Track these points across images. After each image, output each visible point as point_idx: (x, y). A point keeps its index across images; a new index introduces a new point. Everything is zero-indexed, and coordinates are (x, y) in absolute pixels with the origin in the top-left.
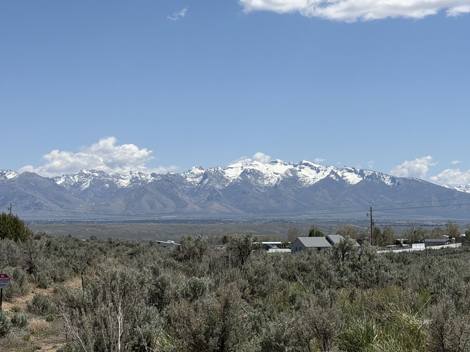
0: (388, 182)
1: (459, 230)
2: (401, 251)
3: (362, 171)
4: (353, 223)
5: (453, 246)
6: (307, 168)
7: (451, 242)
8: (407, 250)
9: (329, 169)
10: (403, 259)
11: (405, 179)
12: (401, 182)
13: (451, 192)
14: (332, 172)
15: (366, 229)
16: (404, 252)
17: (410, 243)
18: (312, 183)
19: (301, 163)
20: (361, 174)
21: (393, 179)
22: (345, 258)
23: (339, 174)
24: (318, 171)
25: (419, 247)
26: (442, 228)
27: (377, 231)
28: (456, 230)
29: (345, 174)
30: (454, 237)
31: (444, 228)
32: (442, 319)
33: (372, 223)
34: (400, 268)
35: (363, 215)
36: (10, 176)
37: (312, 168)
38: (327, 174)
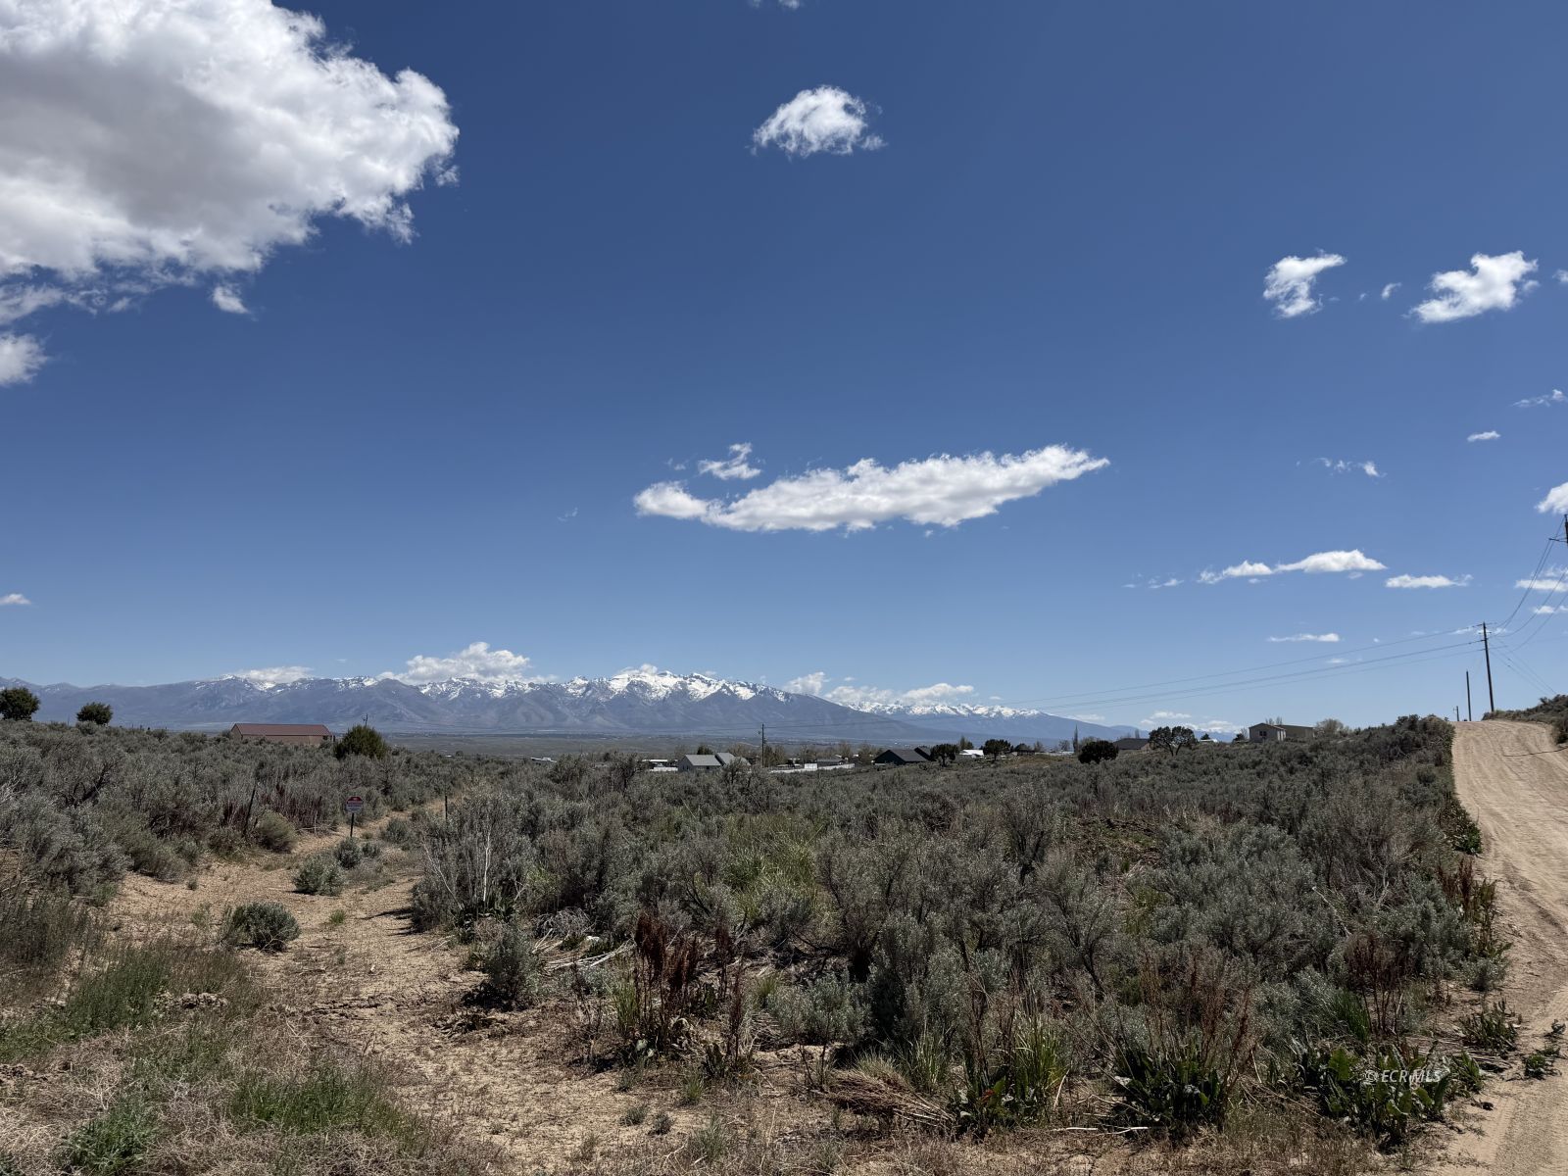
0: (781, 698)
1: (852, 750)
2: (793, 771)
3: (754, 685)
4: (745, 741)
5: (846, 766)
6: (698, 681)
7: (844, 762)
8: (799, 770)
9: (721, 683)
10: (794, 782)
11: (798, 696)
12: (795, 698)
13: (845, 710)
14: (724, 686)
15: (758, 747)
16: (796, 773)
17: (802, 763)
18: (702, 697)
19: (691, 676)
20: (754, 689)
21: (787, 695)
22: (735, 781)
23: (731, 688)
24: (709, 685)
25: (811, 767)
26: (835, 747)
27: (769, 750)
28: (849, 750)
29: (737, 689)
30: (846, 757)
31: (837, 748)
32: (830, 852)
33: (764, 742)
34: (791, 791)
35: (754, 732)
36: (368, 683)
37: (703, 681)
38: (718, 688)
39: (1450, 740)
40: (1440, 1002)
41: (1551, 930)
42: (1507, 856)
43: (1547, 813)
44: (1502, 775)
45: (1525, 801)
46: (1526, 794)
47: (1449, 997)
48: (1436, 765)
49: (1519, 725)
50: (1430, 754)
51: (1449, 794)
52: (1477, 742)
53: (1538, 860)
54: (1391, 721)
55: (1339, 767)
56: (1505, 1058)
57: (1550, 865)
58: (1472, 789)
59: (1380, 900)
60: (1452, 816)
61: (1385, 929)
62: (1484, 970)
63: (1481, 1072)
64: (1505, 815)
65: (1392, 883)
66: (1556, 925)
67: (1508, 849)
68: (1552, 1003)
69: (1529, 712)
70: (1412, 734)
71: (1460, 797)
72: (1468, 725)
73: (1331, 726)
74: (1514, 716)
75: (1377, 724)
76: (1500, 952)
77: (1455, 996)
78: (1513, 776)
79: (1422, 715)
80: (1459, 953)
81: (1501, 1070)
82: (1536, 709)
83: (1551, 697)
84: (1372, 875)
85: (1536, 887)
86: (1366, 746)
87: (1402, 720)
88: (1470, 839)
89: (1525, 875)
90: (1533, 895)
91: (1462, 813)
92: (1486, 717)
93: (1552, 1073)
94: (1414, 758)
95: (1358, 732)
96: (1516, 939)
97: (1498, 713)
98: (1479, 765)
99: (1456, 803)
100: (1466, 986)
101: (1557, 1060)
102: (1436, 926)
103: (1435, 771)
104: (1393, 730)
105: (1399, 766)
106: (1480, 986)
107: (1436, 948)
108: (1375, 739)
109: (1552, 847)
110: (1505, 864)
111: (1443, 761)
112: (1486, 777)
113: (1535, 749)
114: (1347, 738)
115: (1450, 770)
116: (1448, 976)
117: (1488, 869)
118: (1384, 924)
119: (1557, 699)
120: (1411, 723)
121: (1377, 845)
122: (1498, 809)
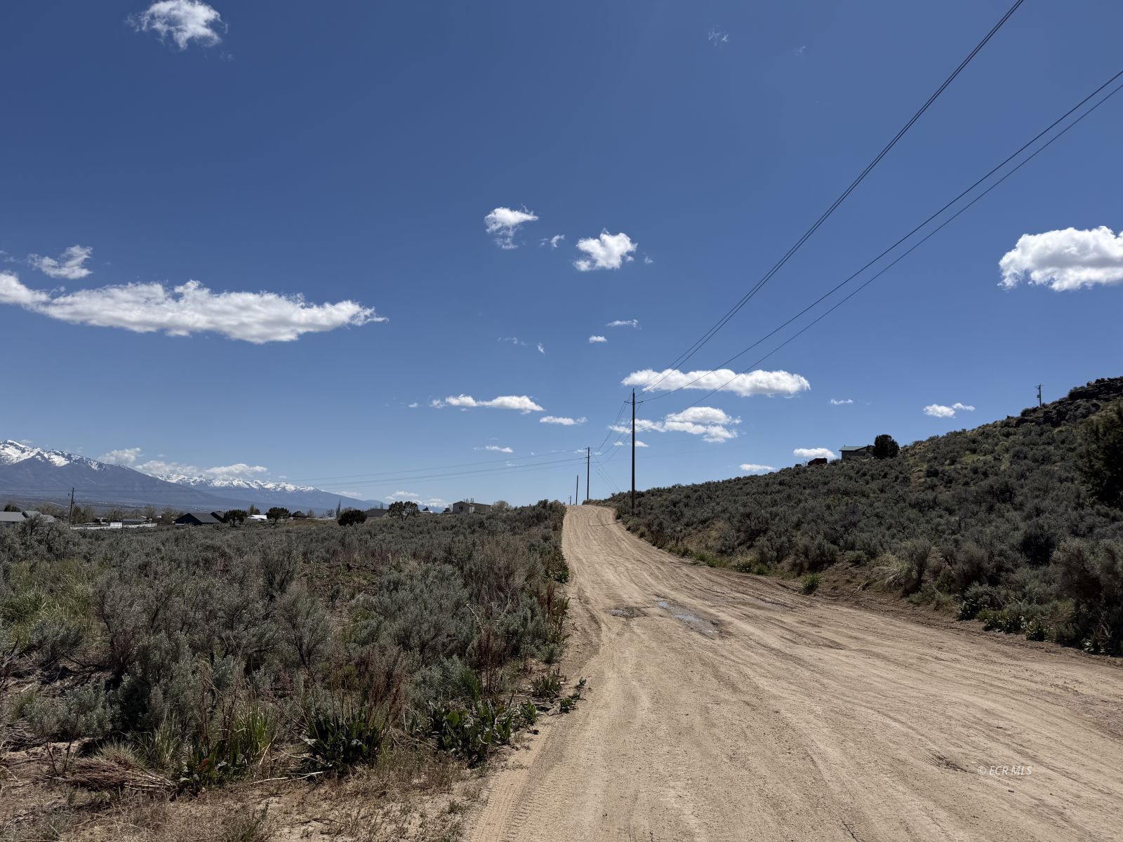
0: (94, 467)
1: (156, 513)
2: (99, 528)
3: (69, 455)
4: (54, 501)
5: (149, 525)
6: (11, 447)
7: (147, 522)
8: (105, 528)
9: (36, 451)
10: (97, 537)
11: (111, 466)
12: (108, 468)
13: (154, 480)
14: (39, 454)
15: (66, 508)
16: (101, 530)
17: (108, 521)
18: (15, 461)
19: (6, 442)
20: (69, 457)
21: (100, 465)
22: (33, 533)
23: (46, 455)
24: (23, 451)
25: (118, 525)
26: (141, 509)
27: (78, 510)
28: (154, 512)
29: (52, 457)
30: (151, 518)
31: (143, 510)
32: (105, 589)
33: (73, 502)
34: (91, 543)
35: (64, 495)
37: (17, 447)
38: (32, 454)
39: (563, 515)
40: (526, 671)
41: (595, 626)
42: (581, 584)
43: (605, 559)
44: (586, 538)
45: (596, 552)
46: (596, 548)
47: (531, 668)
48: (554, 530)
49: (599, 508)
50: (551, 523)
51: (557, 548)
52: (577, 517)
53: (596, 586)
54: (534, 503)
55: (499, 529)
56: (552, 702)
57: (601, 589)
58: (570, 545)
59: (505, 611)
60: (557, 560)
61: (502, 628)
62: (552, 651)
63: (537, 712)
64: (584, 560)
65: (513, 600)
66: (597, 623)
67: (582, 580)
68: (584, 668)
69: (606, 501)
70: (543, 511)
71: (563, 549)
72: (575, 508)
73: (502, 504)
74: (598, 503)
75: (526, 505)
76: (563, 640)
77: (535, 668)
78: (592, 538)
79: (551, 500)
80: (541, 641)
81: (548, 710)
82: (609, 500)
83: (617, 493)
84: (502, 596)
85: (592, 601)
86: (518, 517)
87: (540, 503)
88: (562, 574)
89: (588, 595)
90: (589, 607)
91: (562, 559)
92: (584, 503)
93: (574, 709)
94: (542, 526)
95: (516, 509)
96: (575, 632)
97: (590, 500)
98: (576, 531)
99: (560, 553)
100: (542, 661)
101: (578, 701)
102: (530, 626)
103: (552, 534)
104: (534, 508)
105: (534, 530)
106: (549, 661)
107: (528, 639)
108: (524, 514)
109: (604, 578)
110: (579, 589)
111: (557, 528)
112: (578, 538)
113: (605, 522)
114: (509, 513)
115: (560, 534)
116: (533, 656)
117: (569, 592)
118: (502, 625)
119: (620, 494)
120: (544, 504)
121: (507, 577)
122: (581, 557)
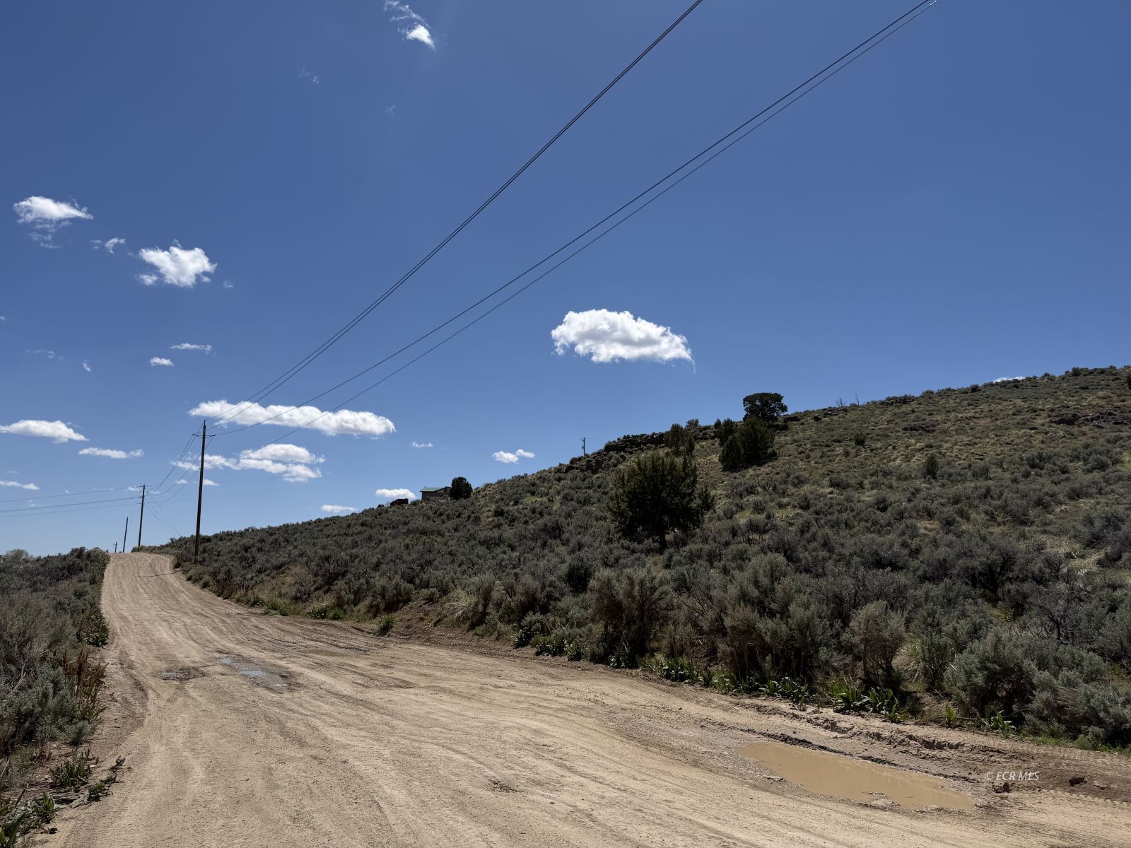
39: (105, 565)
40: (43, 758)
41: (139, 694)
42: (124, 646)
43: (158, 615)
44: (135, 591)
45: (146, 607)
46: (147, 603)
47: (50, 754)
48: (91, 584)
49: (154, 556)
50: (88, 576)
51: (95, 607)
52: (124, 567)
53: (144, 647)
54: (66, 551)
55: (13, 586)
56: (77, 791)
57: (150, 650)
58: (113, 601)
59: (17, 687)
60: (93, 620)
61: (10, 710)
62: (81, 730)
63: (56, 806)
64: (130, 618)
65: (28, 673)
66: (142, 690)
67: (126, 641)
68: (123, 744)
69: (162, 547)
70: (78, 561)
71: (102, 607)
72: (122, 555)
73: (19, 554)
74: (152, 550)
75: (54, 553)
76: (97, 715)
77: (55, 753)
78: (142, 590)
79: (89, 547)
80: (66, 719)
81: (72, 801)
82: (167, 546)
83: (177, 538)
84: (13, 668)
85: (138, 665)
86: (41, 569)
87: (74, 551)
88: (101, 636)
89: (133, 658)
90: (134, 672)
91: (100, 617)
92: (134, 550)
93: (107, 795)
94: (75, 579)
95: (39, 559)
96: (112, 703)
97: (142, 547)
98: (121, 583)
99: (98, 611)
100: (66, 743)
101: (113, 785)
102: (52, 702)
103: (88, 588)
104: (65, 558)
105: (64, 585)
106: (76, 743)
107: (48, 718)
108: (49, 565)
109: (155, 637)
110: (121, 652)
111: (96, 581)
112: (123, 592)
113: (160, 572)
114: (28, 564)
115: (100, 587)
116: (53, 739)
117: (108, 658)
118: (10, 706)
119: (180, 539)
120: (79, 553)
121: (21, 646)
122: (126, 614)
